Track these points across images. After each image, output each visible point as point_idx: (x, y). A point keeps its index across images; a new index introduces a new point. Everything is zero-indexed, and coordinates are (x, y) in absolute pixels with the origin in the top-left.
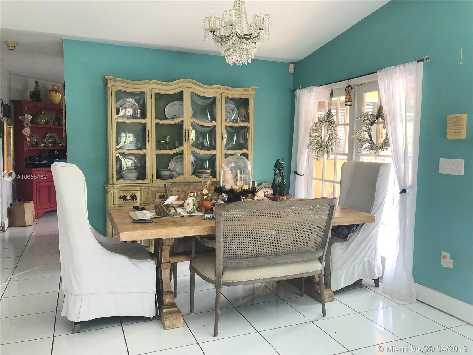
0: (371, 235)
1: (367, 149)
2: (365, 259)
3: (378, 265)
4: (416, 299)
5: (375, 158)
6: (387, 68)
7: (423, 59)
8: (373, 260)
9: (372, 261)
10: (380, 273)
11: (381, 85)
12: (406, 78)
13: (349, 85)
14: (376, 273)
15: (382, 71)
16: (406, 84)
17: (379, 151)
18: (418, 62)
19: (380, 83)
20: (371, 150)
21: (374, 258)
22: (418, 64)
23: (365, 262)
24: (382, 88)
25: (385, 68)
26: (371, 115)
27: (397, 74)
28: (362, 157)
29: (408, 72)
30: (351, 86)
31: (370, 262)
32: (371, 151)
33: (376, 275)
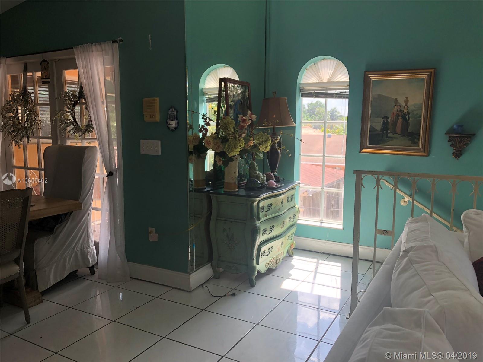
0: (81, 223)
1: (71, 132)
2: (76, 249)
3: (92, 252)
4: (130, 278)
5: (82, 141)
6: (83, 45)
7: (117, 40)
8: (86, 248)
9: (85, 250)
10: (94, 260)
11: (79, 63)
12: (103, 58)
13: (44, 59)
14: (90, 261)
15: (79, 48)
16: (104, 65)
17: (84, 134)
18: (112, 43)
19: (78, 60)
20: (76, 132)
21: (86, 246)
22: (113, 45)
23: (78, 252)
24: (81, 67)
25: (81, 45)
26: (72, 95)
27: (94, 52)
28: (67, 141)
29: (104, 52)
30: (47, 61)
31: (83, 251)
32: (76, 134)
33: (91, 263)
